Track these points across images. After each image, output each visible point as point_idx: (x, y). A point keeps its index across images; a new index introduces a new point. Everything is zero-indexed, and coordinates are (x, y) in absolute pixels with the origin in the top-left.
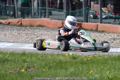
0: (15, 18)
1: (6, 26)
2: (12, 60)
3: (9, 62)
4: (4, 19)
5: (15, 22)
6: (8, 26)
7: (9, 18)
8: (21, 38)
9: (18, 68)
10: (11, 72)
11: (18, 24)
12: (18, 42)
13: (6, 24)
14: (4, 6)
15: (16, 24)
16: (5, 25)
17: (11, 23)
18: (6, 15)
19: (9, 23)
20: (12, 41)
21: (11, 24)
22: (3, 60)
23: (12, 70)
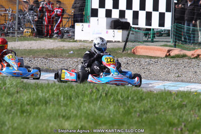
1: (194, 60)
4: (190, 50)
6: (196, 61)
7: (197, 48)
13: (193, 57)
16: (191, 58)
18: (193, 43)
19: (199, 55)
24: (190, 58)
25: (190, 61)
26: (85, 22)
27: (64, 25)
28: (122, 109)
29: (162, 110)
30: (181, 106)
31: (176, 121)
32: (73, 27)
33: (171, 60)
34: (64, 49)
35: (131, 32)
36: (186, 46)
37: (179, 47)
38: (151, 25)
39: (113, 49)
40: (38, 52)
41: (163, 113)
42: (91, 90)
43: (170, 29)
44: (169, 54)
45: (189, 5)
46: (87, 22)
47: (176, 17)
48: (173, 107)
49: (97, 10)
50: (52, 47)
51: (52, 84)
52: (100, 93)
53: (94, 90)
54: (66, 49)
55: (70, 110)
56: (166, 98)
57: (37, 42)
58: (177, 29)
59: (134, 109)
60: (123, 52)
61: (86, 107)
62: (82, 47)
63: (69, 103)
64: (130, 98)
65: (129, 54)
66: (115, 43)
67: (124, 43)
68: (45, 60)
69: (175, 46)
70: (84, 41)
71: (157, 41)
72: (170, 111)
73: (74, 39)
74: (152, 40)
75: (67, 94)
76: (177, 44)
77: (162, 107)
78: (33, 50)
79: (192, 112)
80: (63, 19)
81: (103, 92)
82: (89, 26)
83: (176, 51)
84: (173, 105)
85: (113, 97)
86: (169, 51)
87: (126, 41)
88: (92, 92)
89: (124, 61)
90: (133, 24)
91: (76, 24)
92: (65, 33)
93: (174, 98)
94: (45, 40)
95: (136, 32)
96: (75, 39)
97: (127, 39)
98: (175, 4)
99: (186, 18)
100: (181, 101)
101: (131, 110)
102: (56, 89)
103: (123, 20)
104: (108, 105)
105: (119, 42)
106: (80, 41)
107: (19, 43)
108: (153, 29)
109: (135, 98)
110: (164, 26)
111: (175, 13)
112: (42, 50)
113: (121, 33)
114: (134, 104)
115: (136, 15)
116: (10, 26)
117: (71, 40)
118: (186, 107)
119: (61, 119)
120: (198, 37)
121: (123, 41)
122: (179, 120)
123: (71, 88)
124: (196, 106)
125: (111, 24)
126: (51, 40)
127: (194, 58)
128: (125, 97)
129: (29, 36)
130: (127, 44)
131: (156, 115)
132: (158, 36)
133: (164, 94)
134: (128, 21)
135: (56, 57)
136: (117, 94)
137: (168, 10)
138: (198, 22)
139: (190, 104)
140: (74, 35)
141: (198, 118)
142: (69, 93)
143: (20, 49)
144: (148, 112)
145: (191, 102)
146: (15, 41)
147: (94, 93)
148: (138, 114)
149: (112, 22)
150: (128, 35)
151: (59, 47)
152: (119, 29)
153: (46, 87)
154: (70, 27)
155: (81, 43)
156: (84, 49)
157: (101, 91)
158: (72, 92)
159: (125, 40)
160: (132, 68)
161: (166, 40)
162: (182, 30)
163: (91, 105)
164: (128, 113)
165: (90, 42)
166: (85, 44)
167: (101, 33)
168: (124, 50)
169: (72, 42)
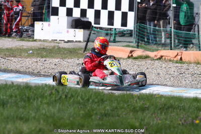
0: (171, 49)
1: (157, 61)
2: (180, 107)
3: (175, 110)
4: (153, 51)
5: (171, 56)
6: (159, 62)
7: (160, 48)
8: (183, 80)
9: (190, 118)
10: (180, 122)
11: (175, 59)
12: (180, 86)
13: (155, 58)
14: (152, 29)
15: (172, 59)
17: (163, 58)
18: (156, 44)
19: (162, 56)
20: (169, 83)
21: (165, 59)
22: (166, 107)
23: (181, 120)
24: (153, 59)
25: (153, 62)
26: (45, 21)
27: (23, 23)
28: (82, 112)
29: (124, 113)
30: (143, 109)
31: (137, 124)
32: (33, 25)
33: (134, 61)
34: (23, 49)
35: (93, 32)
36: (148, 47)
37: (142, 47)
38: (113, 25)
39: (74, 49)
41: (124, 116)
42: (50, 91)
43: (132, 29)
44: (132, 55)
45: (151, 4)
46: (47, 21)
47: (139, 17)
48: (135, 110)
49: (57, 8)
50: (10, 47)
51: (10, 85)
52: (60, 95)
53: (54, 92)
54: (25, 49)
55: (28, 112)
56: (128, 101)
58: (139, 30)
59: (95, 112)
61: (45, 110)
62: (42, 47)
63: (27, 105)
64: (91, 100)
66: (76, 43)
67: (85, 43)
68: (3, 60)
69: (138, 47)
70: (44, 41)
71: (119, 42)
72: (131, 114)
73: (33, 38)
74: (114, 40)
75: (26, 95)
76: (139, 44)
77: (123, 110)
79: (154, 115)
80: (23, 18)
81: (63, 93)
82: (49, 25)
83: (138, 52)
84: (134, 108)
85: (73, 99)
86: (131, 52)
87: (88, 41)
88: (51, 94)
90: (95, 24)
91: (35, 22)
92: (24, 32)
93: (136, 101)
94: (4, 39)
95: (98, 32)
96: (35, 39)
97: (89, 38)
98: (139, 3)
99: (147, 18)
100: (143, 104)
101: (91, 113)
102: (14, 90)
103: (84, 19)
104: (68, 107)
105: (80, 42)
106: (40, 40)
108: (115, 29)
109: (96, 100)
110: (126, 26)
111: (138, 12)
113: (84, 32)
114: (95, 107)
115: (97, 14)
117: (30, 40)
118: (148, 110)
119: (19, 122)
120: (162, 37)
121: (84, 41)
122: (140, 123)
123: (30, 89)
124: (159, 110)
125: (72, 23)
126: (10, 39)
127: (157, 59)
128: (85, 99)
130: (89, 44)
131: (117, 118)
132: (120, 36)
133: (126, 96)
134: (90, 21)
135: (15, 57)
136: (78, 96)
137: (131, 9)
138: (161, 22)
139: (152, 107)
140: (34, 34)
141: (160, 122)
142: (27, 95)
144: (109, 115)
145: (153, 105)
147: (53, 95)
148: (99, 116)
149: (73, 21)
150: (90, 35)
151: (18, 47)
152: (80, 28)
153: (4, 88)
154: (30, 26)
155: (40, 43)
156: (44, 48)
157: (61, 92)
158: (31, 93)
159: (86, 40)
161: (128, 41)
162: (145, 31)
163: (51, 107)
164: (88, 115)
165: (50, 42)
166: (45, 43)
167: (61, 33)
168: (85, 51)
169: (32, 41)
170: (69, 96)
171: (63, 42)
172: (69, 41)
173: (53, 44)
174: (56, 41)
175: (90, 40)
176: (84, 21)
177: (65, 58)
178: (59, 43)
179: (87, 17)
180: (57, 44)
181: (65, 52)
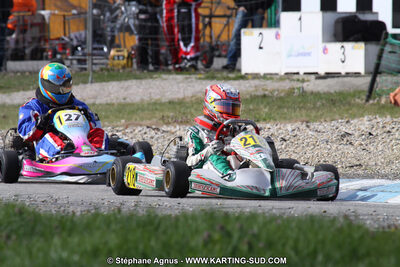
35: (388, 48)
39: (340, 93)
40: (143, 110)
50: (181, 96)
52: (234, 244)
53: (216, 236)
57: (144, 82)
60: (367, 101)
62: (260, 93)
65: (383, 107)
66: (346, 79)
67: (369, 79)
68: (153, 132)
70: (266, 77)
73: (239, 71)
78: (132, 105)
81: (240, 238)
82: (277, 36)
87: (376, 71)
89: (363, 128)
90: (394, 26)
91: (243, 30)
94: (164, 76)
96: (243, 72)
97: (378, 66)
103: (367, 17)
105: (357, 74)
106: (256, 76)
107: (97, 86)
112: (155, 104)
113: (366, 50)
116: (75, 43)
117: (232, 75)
121: (367, 73)
125: (336, 29)
126: (180, 77)
129: (124, 67)
130: (378, 79)
134: (381, 19)
135: (185, 122)
143: (98, 102)
146: (85, 82)
149: (337, 22)
150: (380, 57)
152: (357, 40)
155: (256, 82)
156: (265, 96)
157: (236, 235)
159: (372, 69)
160: (380, 148)
165: (282, 79)
166: (269, 82)
167: (309, 54)
168: (369, 97)
169: (235, 79)
170: (261, 245)
171: (313, 77)
172: (329, 75)
173: (287, 85)
174: (296, 77)
175: (381, 69)
176: (366, 22)
177: (316, 119)
178: (303, 81)
179: (375, 9)
180: (300, 85)
181: (319, 104)
